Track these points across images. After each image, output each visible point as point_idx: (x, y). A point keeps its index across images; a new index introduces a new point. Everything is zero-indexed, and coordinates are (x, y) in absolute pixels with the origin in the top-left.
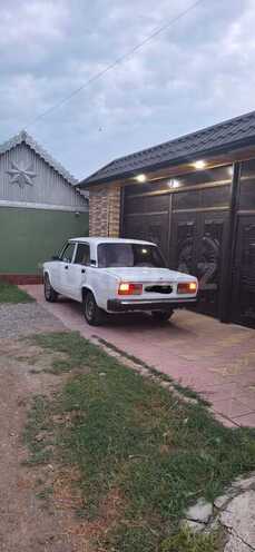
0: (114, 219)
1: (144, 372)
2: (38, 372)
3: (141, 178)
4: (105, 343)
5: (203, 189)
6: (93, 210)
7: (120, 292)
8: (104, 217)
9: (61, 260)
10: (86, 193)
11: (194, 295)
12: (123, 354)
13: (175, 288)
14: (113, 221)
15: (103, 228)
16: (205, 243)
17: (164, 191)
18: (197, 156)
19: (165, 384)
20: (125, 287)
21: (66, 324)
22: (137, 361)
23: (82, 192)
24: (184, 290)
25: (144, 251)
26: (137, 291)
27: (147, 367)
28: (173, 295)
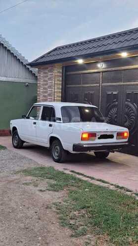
0: (58, 88)
1: (112, 187)
2: (44, 191)
3: (80, 61)
4: (75, 173)
5: (124, 70)
6: (41, 82)
7: (83, 139)
8: (50, 87)
9: (28, 118)
10: (35, 70)
11: (126, 140)
12: (92, 178)
13: (115, 135)
14: (57, 90)
15: (49, 95)
16: (128, 106)
17: (96, 71)
18: (123, 49)
19: (129, 193)
20: (85, 136)
21: (39, 163)
22: (103, 182)
23: (31, 69)
24: (121, 137)
25: (87, 111)
26: (93, 138)
27: (112, 185)
28: (114, 140)
